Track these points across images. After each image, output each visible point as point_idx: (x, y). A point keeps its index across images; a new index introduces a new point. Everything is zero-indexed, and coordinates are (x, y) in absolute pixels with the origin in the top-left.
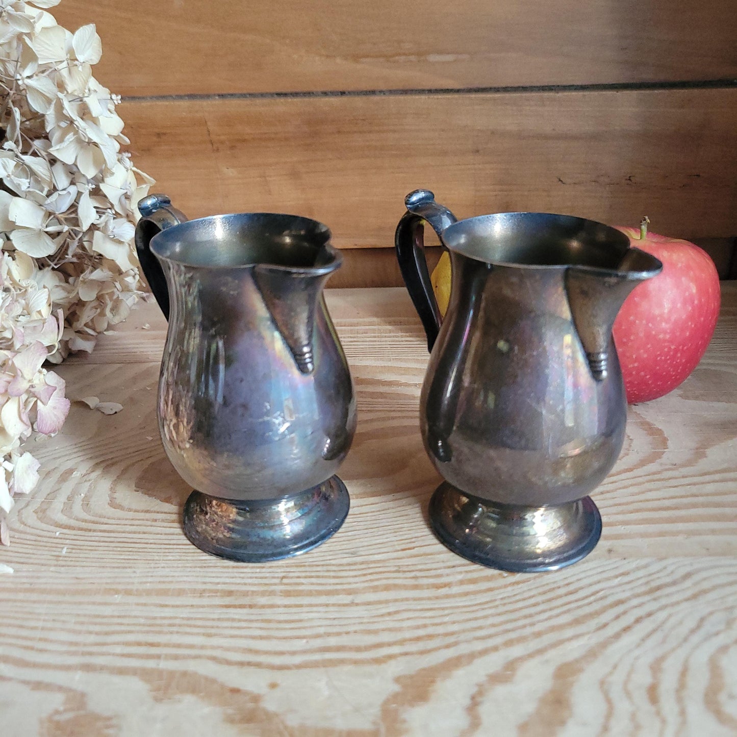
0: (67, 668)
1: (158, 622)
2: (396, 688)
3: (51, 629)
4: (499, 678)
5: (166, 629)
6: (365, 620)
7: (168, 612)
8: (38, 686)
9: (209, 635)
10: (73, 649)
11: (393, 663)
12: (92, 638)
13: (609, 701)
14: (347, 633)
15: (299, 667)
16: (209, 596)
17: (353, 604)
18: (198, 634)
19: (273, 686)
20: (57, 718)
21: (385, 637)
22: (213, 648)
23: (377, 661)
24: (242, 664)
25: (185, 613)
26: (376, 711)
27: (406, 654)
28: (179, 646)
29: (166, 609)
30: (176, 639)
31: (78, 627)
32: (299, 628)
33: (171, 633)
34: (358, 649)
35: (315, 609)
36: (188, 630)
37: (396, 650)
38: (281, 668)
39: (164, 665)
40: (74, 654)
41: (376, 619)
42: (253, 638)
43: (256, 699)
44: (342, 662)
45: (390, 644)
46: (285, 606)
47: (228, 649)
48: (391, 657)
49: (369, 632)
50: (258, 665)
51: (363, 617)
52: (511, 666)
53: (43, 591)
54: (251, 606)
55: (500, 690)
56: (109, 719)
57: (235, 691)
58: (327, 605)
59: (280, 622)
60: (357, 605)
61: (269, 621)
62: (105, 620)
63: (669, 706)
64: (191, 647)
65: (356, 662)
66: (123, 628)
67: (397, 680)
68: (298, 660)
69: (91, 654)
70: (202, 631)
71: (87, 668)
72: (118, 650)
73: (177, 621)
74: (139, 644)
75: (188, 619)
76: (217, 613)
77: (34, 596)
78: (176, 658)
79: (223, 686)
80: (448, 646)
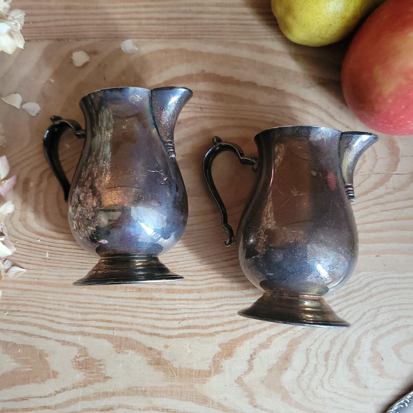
0: (74, 333)
1: (108, 307)
2: (219, 350)
3: (58, 310)
4: (263, 346)
5: (113, 312)
6: (206, 310)
7: (111, 301)
8: (64, 343)
9: (134, 317)
10: (73, 322)
11: (218, 336)
12: (80, 317)
13: (308, 359)
14: (198, 318)
15: (176, 337)
16: (129, 291)
17: (200, 299)
18: (128, 316)
19: (166, 347)
20: (77, 360)
21: (215, 321)
22: (137, 324)
23: (211, 335)
24: (151, 334)
25: (120, 302)
26: (210, 361)
27: (225, 331)
28: (121, 323)
29: (111, 299)
30: (119, 318)
31: (71, 309)
32: (176, 314)
33: (116, 314)
34: (203, 328)
35: (182, 302)
36: (124, 313)
37: (220, 329)
38: (169, 337)
39: (116, 333)
40: (74, 325)
41: (211, 310)
42: (155, 319)
43: (159, 353)
44: (196, 334)
45: (217, 325)
46: (168, 300)
47: (144, 326)
48: (217, 333)
49: (208, 317)
50: (158, 335)
51: (205, 308)
52: (270, 339)
53: (46, 285)
54: (151, 299)
55: (263, 353)
56: (100, 361)
57: (150, 349)
58: (188, 300)
59: (166, 310)
60: (203, 300)
61: (161, 309)
62: (82, 305)
63: (331, 362)
64: (127, 323)
65: (202, 335)
66: (92, 311)
67: (220, 345)
68: (176, 333)
69: (82, 326)
70: (130, 314)
71: (82, 333)
72: (93, 323)
73: (117, 307)
74: (102, 321)
75: (123, 306)
76: (135, 303)
77: (43, 288)
78: (121, 329)
79: (145, 346)
80: (243, 327)
